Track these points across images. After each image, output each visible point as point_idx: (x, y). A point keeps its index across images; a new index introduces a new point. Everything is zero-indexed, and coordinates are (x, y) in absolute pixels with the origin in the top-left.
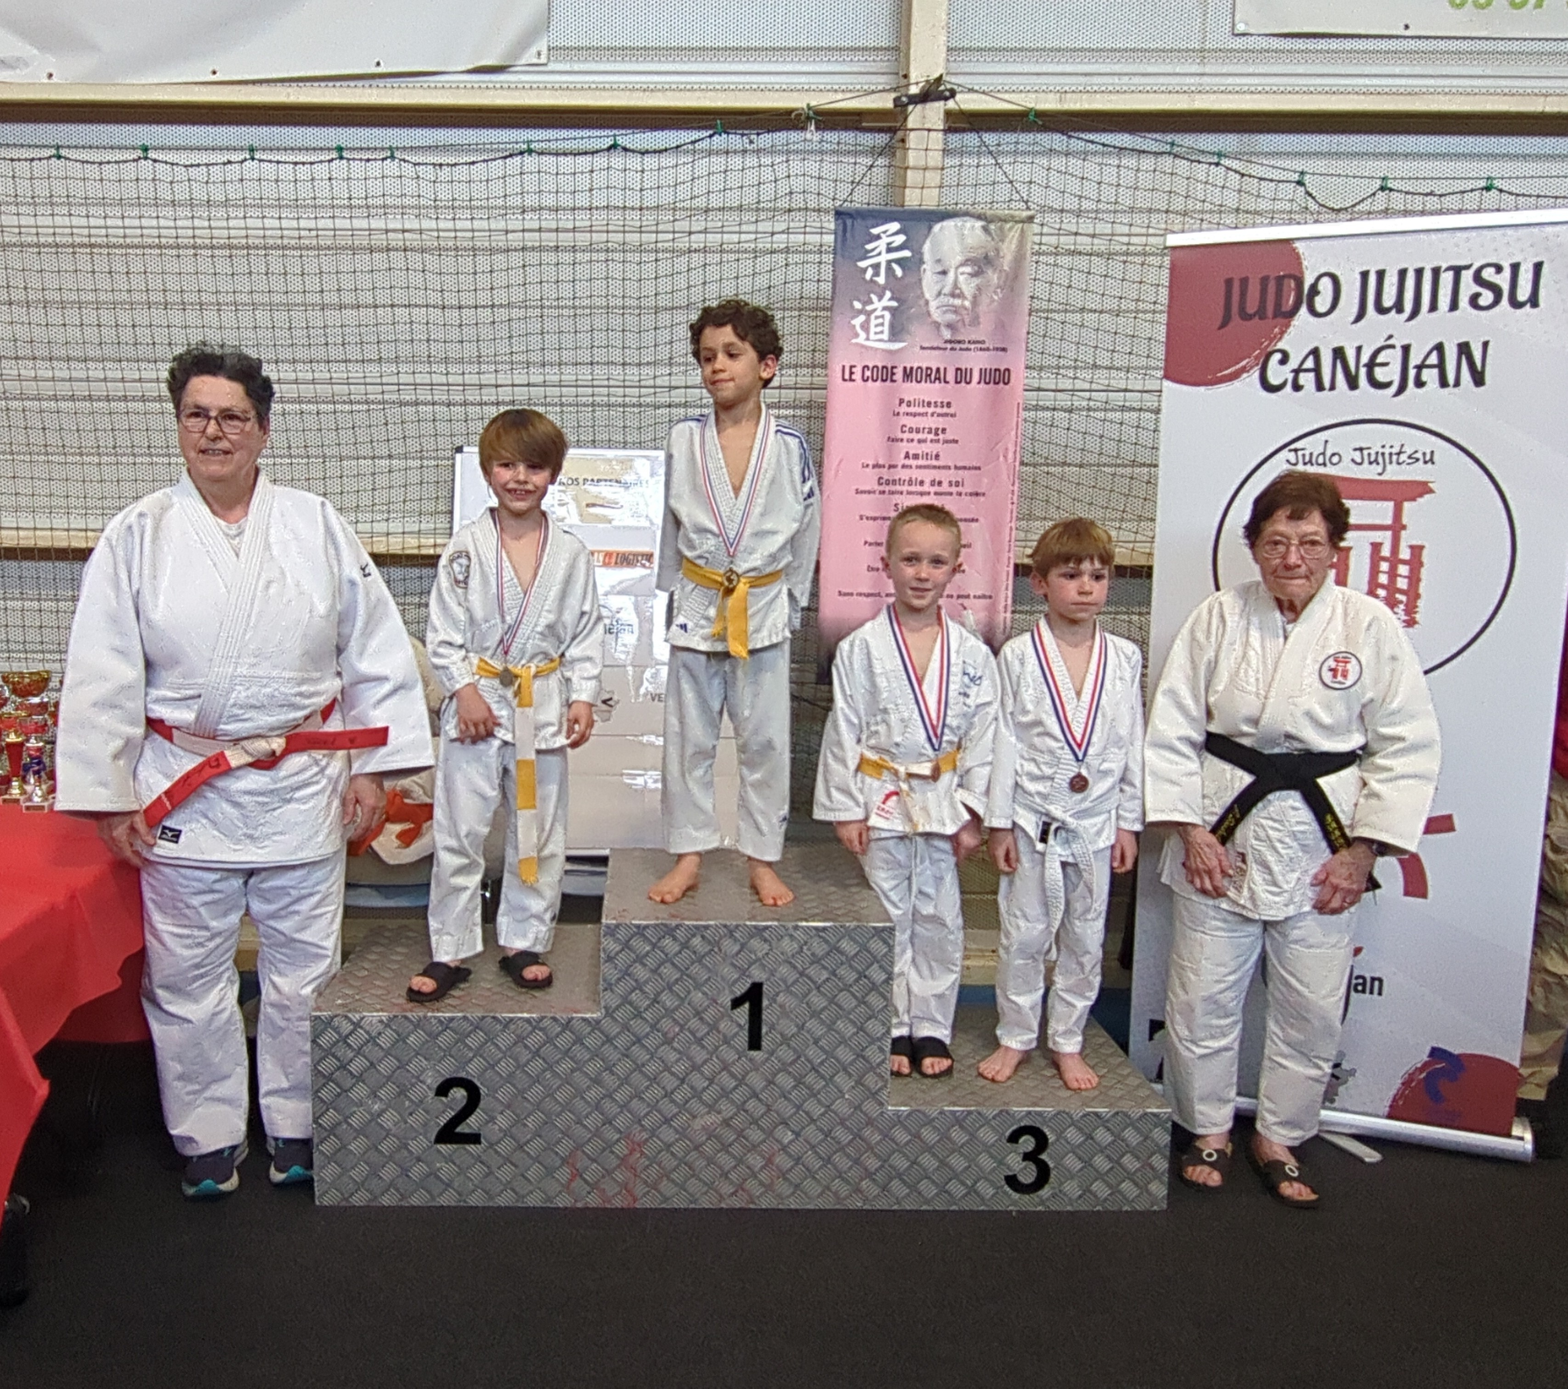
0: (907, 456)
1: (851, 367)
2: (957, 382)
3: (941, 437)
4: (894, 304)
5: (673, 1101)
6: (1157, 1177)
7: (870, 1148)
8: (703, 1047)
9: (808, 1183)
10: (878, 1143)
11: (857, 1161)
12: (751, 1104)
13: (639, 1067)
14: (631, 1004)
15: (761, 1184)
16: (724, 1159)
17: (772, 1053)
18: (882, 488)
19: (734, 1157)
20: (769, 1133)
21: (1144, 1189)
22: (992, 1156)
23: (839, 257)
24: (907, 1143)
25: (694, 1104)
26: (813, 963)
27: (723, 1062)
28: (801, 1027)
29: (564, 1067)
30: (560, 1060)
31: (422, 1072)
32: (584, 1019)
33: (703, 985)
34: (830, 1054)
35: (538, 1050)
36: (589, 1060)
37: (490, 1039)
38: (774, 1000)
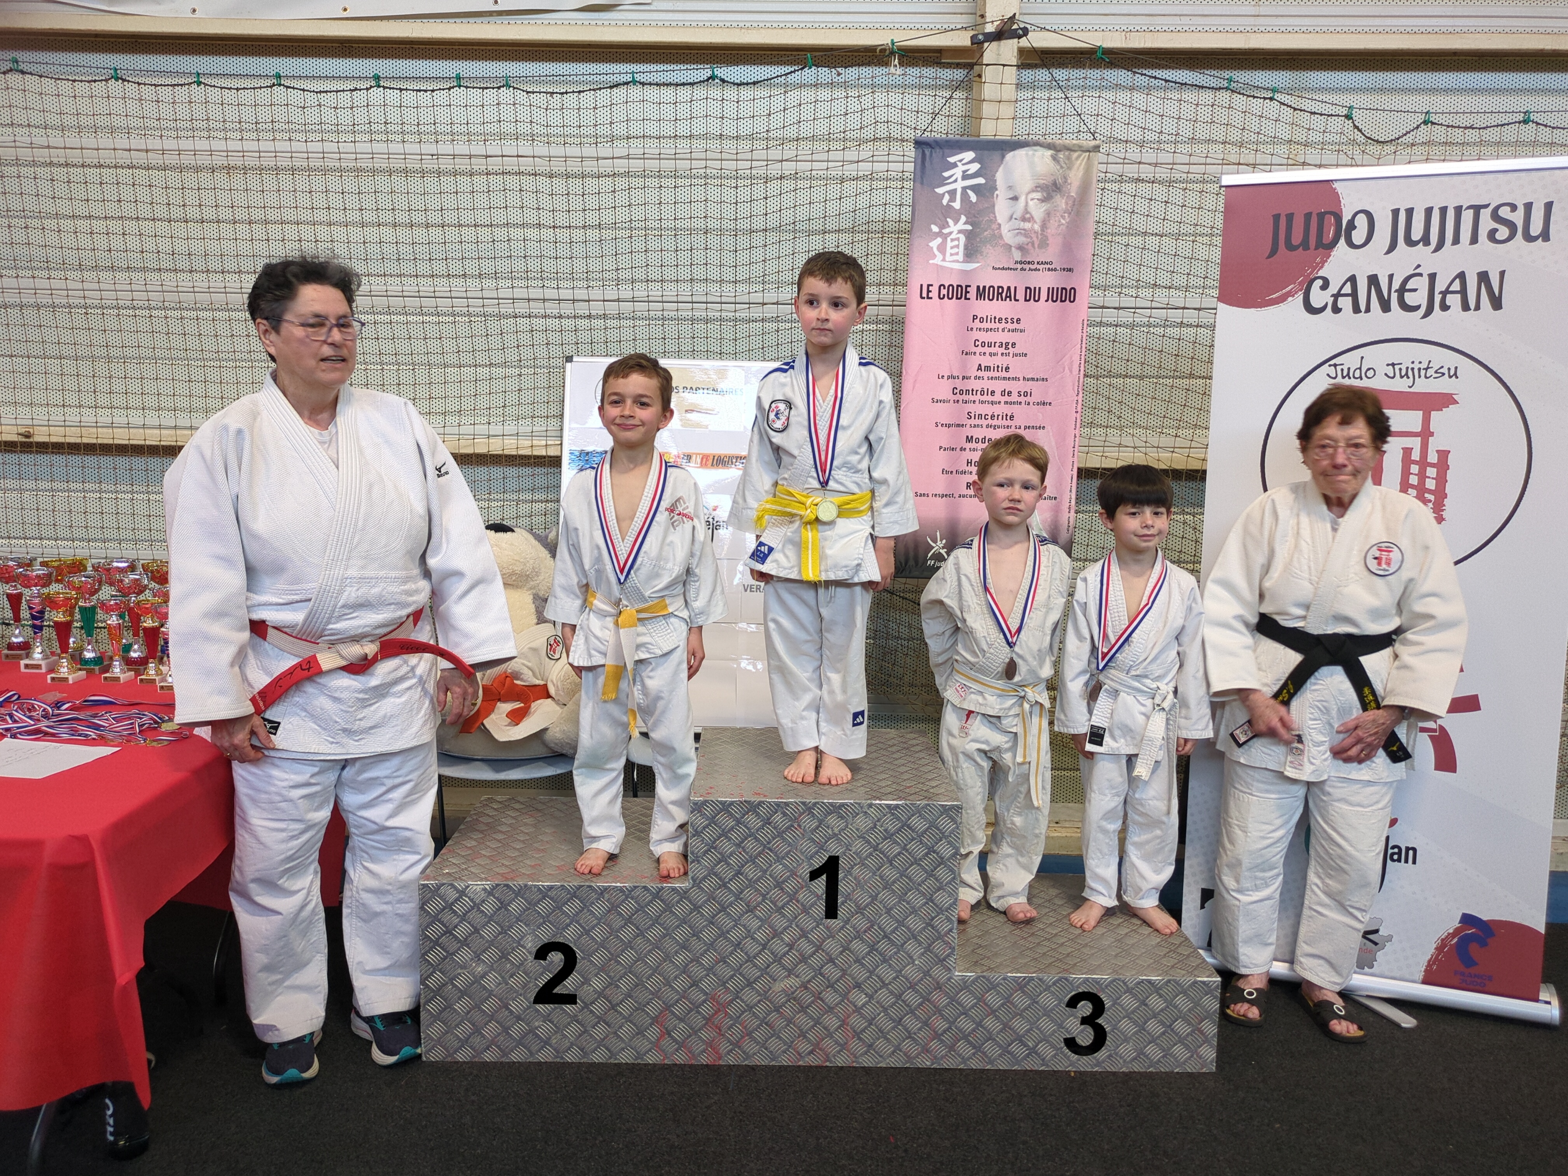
0: (979, 368)
1: (929, 286)
2: (1026, 300)
3: (1011, 350)
4: (969, 227)
5: (755, 965)
6: (1206, 1041)
7: (939, 1011)
8: (784, 916)
9: (880, 1043)
10: (945, 1006)
11: (926, 1023)
12: (828, 969)
13: (723, 934)
14: (716, 874)
15: (837, 1042)
16: (802, 1020)
17: (847, 921)
18: (956, 398)
19: (811, 1018)
20: (845, 996)
21: (1194, 1052)
22: (1053, 1020)
23: (918, 185)
24: (972, 1007)
25: (775, 969)
26: (886, 838)
27: (801, 930)
28: (874, 898)
29: (654, 933)
30: (651, 926)
31: (523, 937)
32: (674, 889)
33: (783, 858)
34: (901, 923)
35: (630, 917)
36: (678, 927)
37: (586, 906)
38: (849, 872)
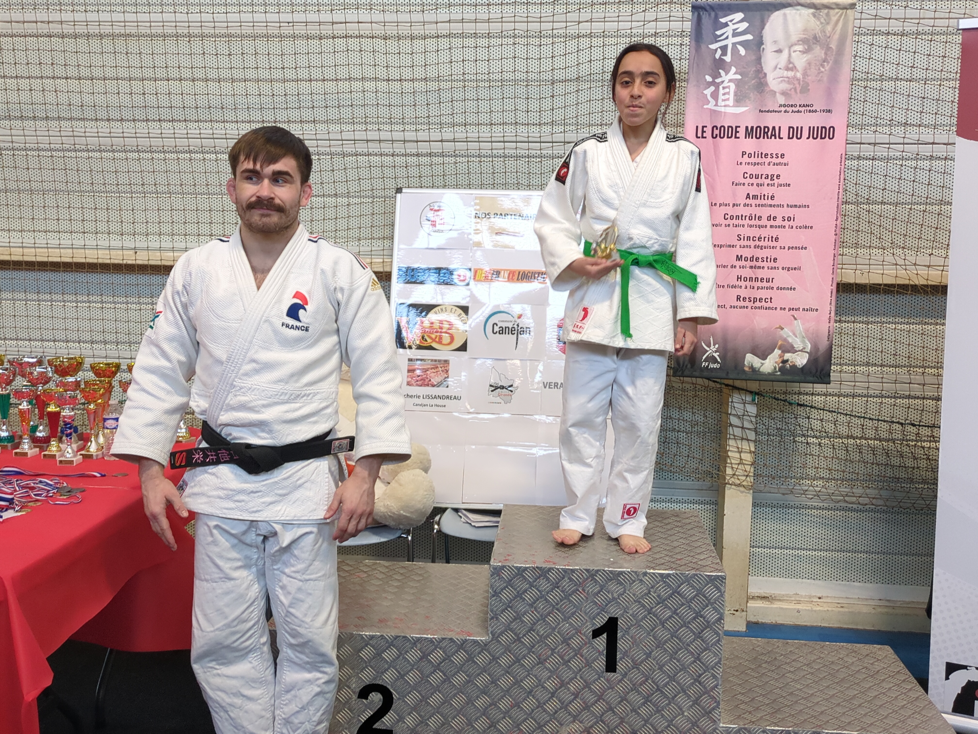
0: (748, 196)
1: (703, 127)
2: (789, 138)
3: (776, 181)
4: (738, 77)
12: (608, 716)
13: (518, 682)
14: (512, 631)
17: (625, 675)
18: (727, 222)
23: (695, 41)
25: (561, 714)
26: (658, 604)
27: (585, 681)
28: (649, 655)
29: (459, 679)
30: (456, 674)
31: (348, 679)
32: (475, 642)
33: (569, 618)
34: (672, 678)
35: (439, 665)
36: (479, 675)
37: (401, 654)
38: (627, 632)
